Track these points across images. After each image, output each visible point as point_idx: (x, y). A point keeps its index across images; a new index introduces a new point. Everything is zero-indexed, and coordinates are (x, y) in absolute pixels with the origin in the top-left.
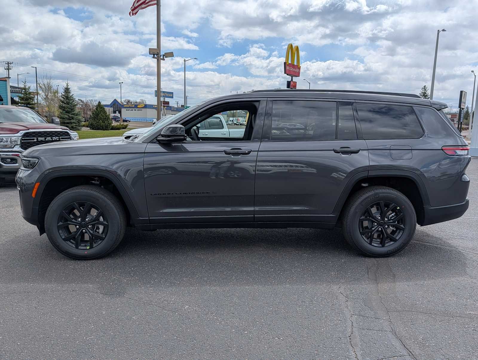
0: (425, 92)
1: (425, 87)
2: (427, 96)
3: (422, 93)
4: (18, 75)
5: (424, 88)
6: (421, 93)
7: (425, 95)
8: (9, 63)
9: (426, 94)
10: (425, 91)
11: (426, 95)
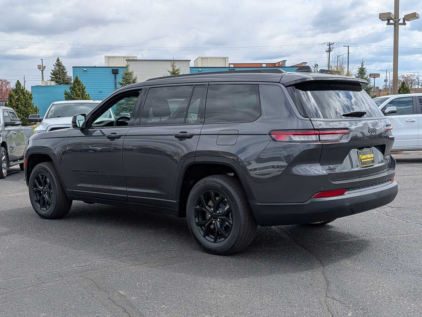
4: (338, 56)
8: (331, 44)
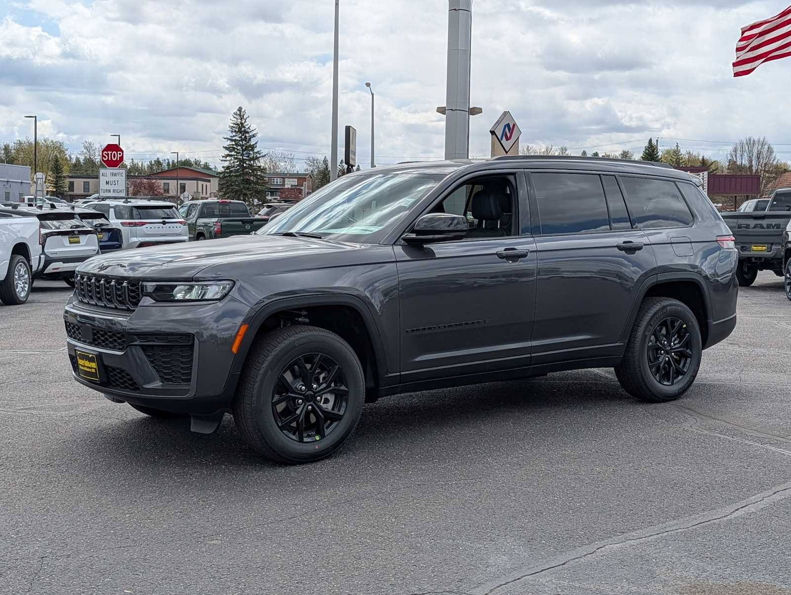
0: (242, 124)
1: (240, 109)
2: (248, 133)
3: (235, 124)
5: (238, 113)
6: (232, 125)
7: (243, 129)
9: (244, 127)
10: (241, 119)
11: (245, 130)
